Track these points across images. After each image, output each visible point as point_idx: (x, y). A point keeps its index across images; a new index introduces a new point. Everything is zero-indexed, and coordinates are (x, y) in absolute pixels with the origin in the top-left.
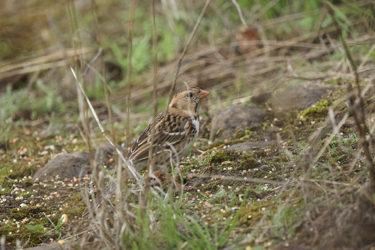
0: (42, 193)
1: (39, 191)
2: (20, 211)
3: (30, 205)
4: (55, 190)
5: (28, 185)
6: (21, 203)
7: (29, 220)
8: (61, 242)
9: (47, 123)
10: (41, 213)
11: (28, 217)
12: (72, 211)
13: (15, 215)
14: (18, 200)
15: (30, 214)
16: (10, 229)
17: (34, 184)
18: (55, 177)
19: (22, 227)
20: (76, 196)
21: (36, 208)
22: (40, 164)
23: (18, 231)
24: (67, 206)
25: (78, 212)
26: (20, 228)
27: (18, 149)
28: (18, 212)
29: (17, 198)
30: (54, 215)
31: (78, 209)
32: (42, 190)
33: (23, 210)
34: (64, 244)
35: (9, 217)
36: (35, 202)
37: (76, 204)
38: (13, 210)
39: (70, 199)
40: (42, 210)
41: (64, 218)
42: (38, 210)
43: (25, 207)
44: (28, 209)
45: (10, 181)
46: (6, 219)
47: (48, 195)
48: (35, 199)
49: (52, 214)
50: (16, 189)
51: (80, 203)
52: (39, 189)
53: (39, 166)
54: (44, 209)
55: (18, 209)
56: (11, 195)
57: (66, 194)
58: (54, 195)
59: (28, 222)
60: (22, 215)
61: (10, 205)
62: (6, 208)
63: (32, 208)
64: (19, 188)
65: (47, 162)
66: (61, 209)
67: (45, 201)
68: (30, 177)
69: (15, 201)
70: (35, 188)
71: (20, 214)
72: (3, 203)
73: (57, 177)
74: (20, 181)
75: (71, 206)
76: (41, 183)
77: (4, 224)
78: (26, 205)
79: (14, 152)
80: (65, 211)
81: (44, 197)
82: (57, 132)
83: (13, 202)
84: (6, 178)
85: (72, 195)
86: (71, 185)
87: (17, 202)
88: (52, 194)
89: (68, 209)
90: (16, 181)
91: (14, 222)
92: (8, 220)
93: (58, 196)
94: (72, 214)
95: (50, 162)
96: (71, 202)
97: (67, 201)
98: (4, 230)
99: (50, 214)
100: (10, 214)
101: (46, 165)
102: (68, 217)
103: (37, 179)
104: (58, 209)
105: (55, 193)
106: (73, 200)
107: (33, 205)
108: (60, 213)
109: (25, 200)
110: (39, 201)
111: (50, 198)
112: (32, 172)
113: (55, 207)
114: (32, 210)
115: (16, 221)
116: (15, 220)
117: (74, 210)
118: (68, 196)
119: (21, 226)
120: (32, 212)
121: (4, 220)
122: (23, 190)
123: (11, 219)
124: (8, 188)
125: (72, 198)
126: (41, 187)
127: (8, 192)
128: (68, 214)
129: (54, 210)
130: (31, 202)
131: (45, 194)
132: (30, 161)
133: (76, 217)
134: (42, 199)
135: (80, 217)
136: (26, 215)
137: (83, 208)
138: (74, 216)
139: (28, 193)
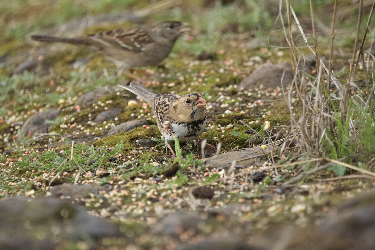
0: (246, 101)
1: (244, 99)
2: (225, 117)
3: (235, 112)
4: (259, 99)
5: (234, 93)
6: (226, 110)
7: (234, 126)
8: (263, 146)
9: (253, 36)
10: (245, 119)
11: (233, 123)
12: (275, 119)
13: (220, 121)
14: (223, 107)
15: (234, 120)
16: (215, 134)
17: (240, 93)
18: (258, 87)
19: (227, 132)
20: (279, 105)
21: (240, 115)
22: (245, 74)
23: (223, 136)
24: (269, 114)
25: (281, 119)
26: (224, 134)
27: (225, 60)
28: (223, 118)
29: (223, 106)
30: (257, 121)
31: (281, 116)
32: (246, 98)
33: (228, 117)
34: (265, 148)
35: (214, 122)
36: (240, 109)
37: (278, 112)
38: (218, 117)
39: (273, 108)
40: (246, 117)
41: (267, 125)
42: (242, 117)
43: (230, 114)
44: (232, 116)
45: (216, 89)
46: (212, 124)
47: (252, 103)
48: (239, 106)
49: (255, 121)
50: (222, 97)
51: (283, 111)
52: (243, 97)
53: (244, 76)
54: (248, 116)
55: (223, 115)
56: (217, 103)
57: (269, 102)
58: (257, 103)
59: (233, 128)
60: (227, 121)
61: (216, 111)
62: (211, 114)
63: (237, 115)
64: (225, 96)
65: (251, 72)
66: (264, 116)
67: (249, 109)
68: (235, 86)
69: (220, 108)
70: (240, 96)
71: (225, 120)
72: (209, 110)
73: (261, 86)
74: (226, 90)
75: (274, 114)
76: (246, 92)
77: (210, 129)
78: (230, 112)
79: (221, 63)
80: (268, 118)
81: (248, 105)
82: (263, 44)
83: (219, 109)
84: (213, 87)
85: (275, 104)
86: (274, 94)
87: (222, 109)
88: (256, 102)
89: (271, 116)
90: (222, 89)
91: (219, 127)
92: (213, 125)
93: (261, 104)
94: (274, 121)
95: (254, 72)
96: (274, 110)
97: (270, 109)
98: (209, 134)
99: (254, 120)
100: (215, 120)
101: (251, 76)
102: (271, 124)
103: (242, 88)
104: (261, 116)
105: (259, 101)
106: (276, 108)
107: (238, 112)
108: (263, 120)
109: (229, 107)
110: (243, 108)
111: (254, 106)
112: (237, 81)
113: (258, 114)
114: (236, 116)
115: (221, 127)
116: (220, 125)
117: (276, 117)
118: (271, 105)
119: (225, 131)
120: (237, 119)
121: (209, 125)
122: (228, 98)
123: (216, 124)
124: (214, 95)
125: (275, 106)
126: (246, 95)
127: (214, 100)
128: (271, 121)
129: (257, 117)
130: (236, 109)
131: (249, 102)
132: (235, 71)
133: (278, 124)
134: (246, 107)
135: (282, 124)
136: (230, 121)
137: (285, 115)
138: (276, 123)
139: (233, 100)
